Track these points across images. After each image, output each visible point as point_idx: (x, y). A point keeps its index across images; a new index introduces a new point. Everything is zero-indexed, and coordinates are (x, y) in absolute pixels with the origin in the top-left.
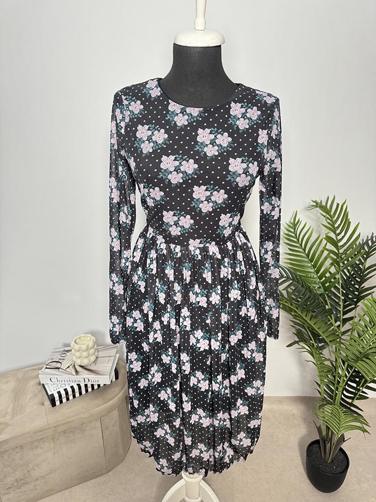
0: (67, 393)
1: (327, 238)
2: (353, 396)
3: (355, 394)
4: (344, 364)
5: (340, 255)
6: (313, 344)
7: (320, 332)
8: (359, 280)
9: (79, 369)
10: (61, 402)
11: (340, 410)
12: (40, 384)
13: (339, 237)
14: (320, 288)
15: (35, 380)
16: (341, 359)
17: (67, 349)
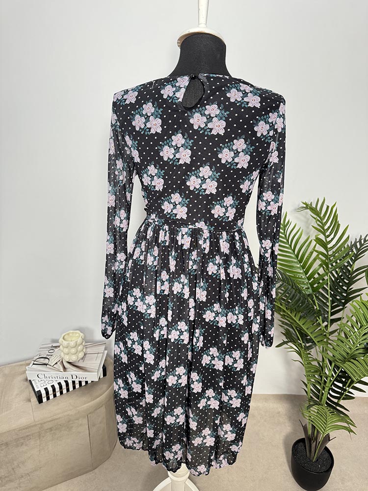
0: (54, 390)
1: (317, 240)
2: (339, 396)
3: (341, 394)
4: (331, 364)
5: (329, 257)
6: (301, 344)
7: (308, 333)
8: (347, 282)
9: (67, 365)
10: (48, 398)
11: (327, 410)
12: (27, 380)
13: (329, 239)
14: (309, 288)
15: (22, 376)
16: (329, 360)
17: (54, 345)
